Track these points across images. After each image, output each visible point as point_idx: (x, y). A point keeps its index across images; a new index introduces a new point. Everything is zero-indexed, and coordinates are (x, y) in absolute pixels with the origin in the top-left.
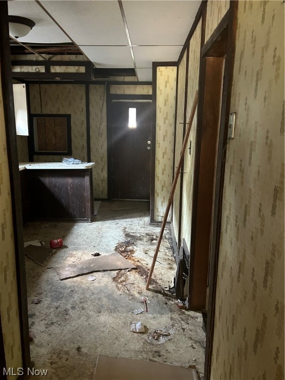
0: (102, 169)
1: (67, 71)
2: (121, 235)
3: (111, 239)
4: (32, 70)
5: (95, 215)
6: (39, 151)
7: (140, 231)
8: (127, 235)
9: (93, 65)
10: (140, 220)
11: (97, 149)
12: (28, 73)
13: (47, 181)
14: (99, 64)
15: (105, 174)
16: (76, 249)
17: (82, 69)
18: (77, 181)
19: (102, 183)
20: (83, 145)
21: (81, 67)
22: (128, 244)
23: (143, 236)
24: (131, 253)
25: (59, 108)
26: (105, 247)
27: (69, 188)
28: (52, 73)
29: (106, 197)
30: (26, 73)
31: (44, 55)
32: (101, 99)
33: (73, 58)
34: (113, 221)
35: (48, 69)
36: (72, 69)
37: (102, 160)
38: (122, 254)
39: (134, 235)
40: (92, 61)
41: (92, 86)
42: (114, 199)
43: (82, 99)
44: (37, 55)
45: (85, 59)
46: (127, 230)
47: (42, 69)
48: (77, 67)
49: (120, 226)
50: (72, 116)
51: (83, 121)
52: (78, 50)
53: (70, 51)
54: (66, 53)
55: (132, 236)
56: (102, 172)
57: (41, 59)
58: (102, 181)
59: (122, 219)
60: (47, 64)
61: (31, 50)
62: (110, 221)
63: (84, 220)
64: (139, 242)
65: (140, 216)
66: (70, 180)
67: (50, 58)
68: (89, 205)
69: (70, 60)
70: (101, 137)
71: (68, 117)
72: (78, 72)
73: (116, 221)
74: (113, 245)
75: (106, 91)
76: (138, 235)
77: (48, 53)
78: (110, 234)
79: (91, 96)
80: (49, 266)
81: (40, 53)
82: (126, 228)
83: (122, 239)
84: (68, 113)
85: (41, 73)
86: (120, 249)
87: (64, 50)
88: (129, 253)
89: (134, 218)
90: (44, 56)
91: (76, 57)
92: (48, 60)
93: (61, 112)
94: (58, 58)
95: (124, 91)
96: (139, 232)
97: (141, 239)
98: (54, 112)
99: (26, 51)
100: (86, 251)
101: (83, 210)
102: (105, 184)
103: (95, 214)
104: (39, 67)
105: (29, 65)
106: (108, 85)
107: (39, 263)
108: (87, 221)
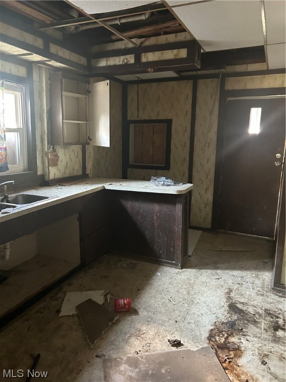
0: (206, 190)
1: (162, 58)
2: (222, 304)
3: (204, 310)
4: (120, 61)
5: (189, 256)
6: (135, 164)
7: (255, 303)
8: (233, 307)
9: (200, 47)
10: (257, 276)
11: (201, 164)
12: (115, 66)
13: (129, 205)
14: (209, 44)
15: (210, 196)
16: (149, 321)
17: (183, 53)
18: (166, 208)
19: (205, 207)
20: (185, 158)
21: (181, 50)
22: (232, 328)
23: (260, 315)
24: (235, 355)
25: (159, 112)
26: (193, 326)
27: (155, 217)
28: (143, 63)
29: (209, 226)
30: (112, 66)
31: (134, 40)
32: (211, 98)
33: (171, 38)
34: (213, 272)
35: (138, 59)
36: (169, 55)
37: (207, 178)
38: (219, 352)
39: (244, 308)
40: (197, 39)
41: (201, 82)
42: (220, 230)
43: (187, 98)
44: (126, 41)
45: (188, 38)
46: (232, 295)
47: (131, 59)
48: (175, 51)
49: (222, 283)
50: (174, 122)
51: (186, 127)
52: (180, 25)
53: (167, 30)
54: (162, 33)
55: (240, 312)
56: (206, 192)
57: (130, 45)
58: (206, 204)
59: (227, 269)
60: (137, 52)
61: (118, 35)
62: (209, 271)
63: (172, 264)
64: (251, 329)
65: (257, 268)
66: (156, 207)
67: (141, 43)
68: (180, 244)
69: (168, 42)
70: (209, 147)
71: (169, 122)
72: (178, 57)
73: (218, 271)
74: (207, 324)
75: (219, 86)
76: (251, 310)
77: (140, 37)
78: (204, 299)
79: (199, 95)
80: (99, 352)
81: (130, 38)
82: (230, 291)
83: (223, 315)
84: (169, 118)
85: (130, 64)
86: (217, 338)
87: (161, 29)
88: (232, 354)
89: (247, 269)
90: (134, 42)
91: (176, 37)
92: (139, 46)
93: (161, 117)
94: (152, 41)
95: (246, 84)
96: (252, 303)
97: (255, 323)
98: (154, 118)
99: (113, 38)
100: (162, 329)
101: (172, 249)
102: (209, 210)
103: (190, 253)
104: (128, 56)
105: (116, 56)
106: (224, 78)
107: (88, 341)
108: (175, 266)
